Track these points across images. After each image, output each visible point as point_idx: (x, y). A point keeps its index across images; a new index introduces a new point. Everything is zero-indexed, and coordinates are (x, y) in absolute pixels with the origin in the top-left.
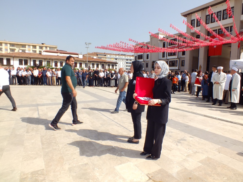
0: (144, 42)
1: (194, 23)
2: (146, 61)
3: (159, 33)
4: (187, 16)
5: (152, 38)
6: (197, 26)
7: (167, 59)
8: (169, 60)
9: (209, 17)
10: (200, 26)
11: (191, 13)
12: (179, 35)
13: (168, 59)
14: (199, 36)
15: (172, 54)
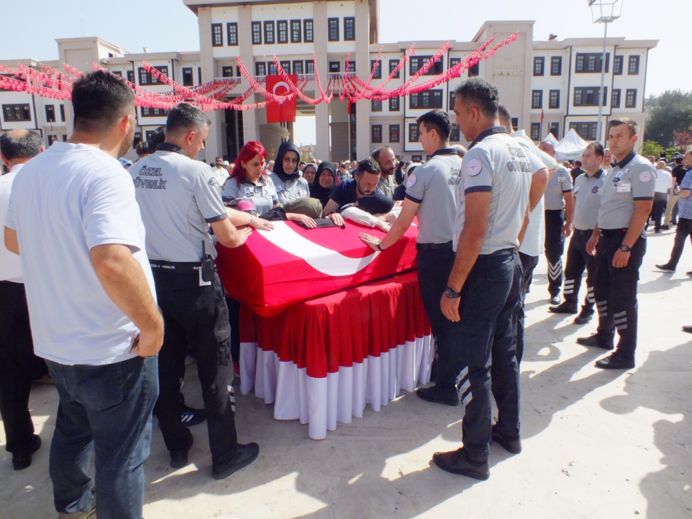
0: (30, 60)
1: (221, 34)
2: (45, 128)
3: (97, 38)
4: (200, 9)
5: (65, 50)
6: (230, 44)
7: (138, 125)
8: (143, 127)
9: (260, 28)
10: (236, 44)
11: (211, 5)
12: (174, 57)
13: (141, 126)
14: (230, 71)
15: (155, 110)
